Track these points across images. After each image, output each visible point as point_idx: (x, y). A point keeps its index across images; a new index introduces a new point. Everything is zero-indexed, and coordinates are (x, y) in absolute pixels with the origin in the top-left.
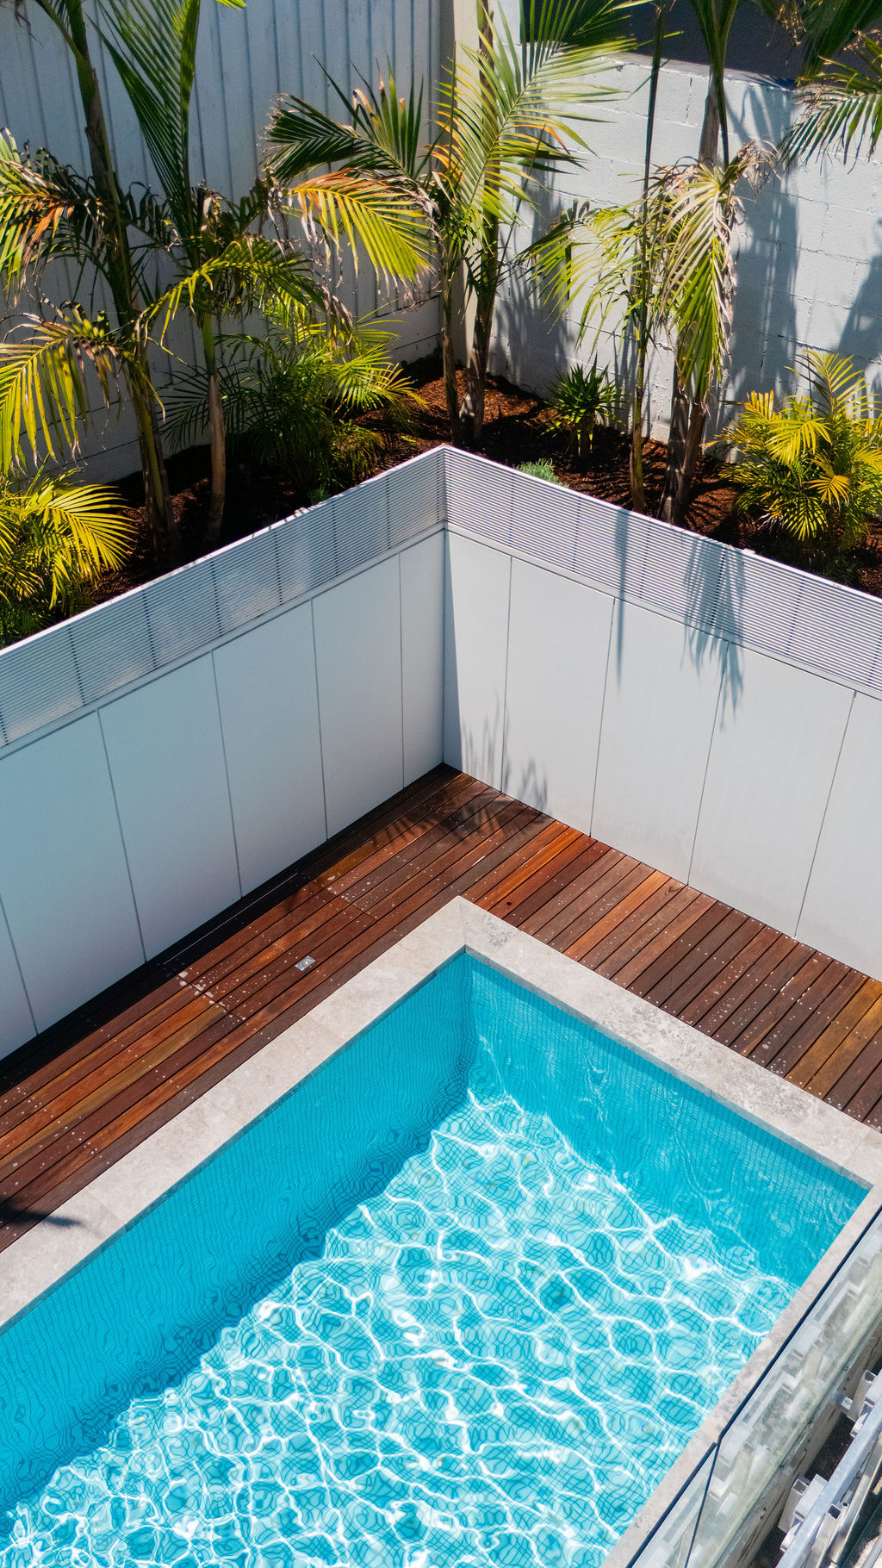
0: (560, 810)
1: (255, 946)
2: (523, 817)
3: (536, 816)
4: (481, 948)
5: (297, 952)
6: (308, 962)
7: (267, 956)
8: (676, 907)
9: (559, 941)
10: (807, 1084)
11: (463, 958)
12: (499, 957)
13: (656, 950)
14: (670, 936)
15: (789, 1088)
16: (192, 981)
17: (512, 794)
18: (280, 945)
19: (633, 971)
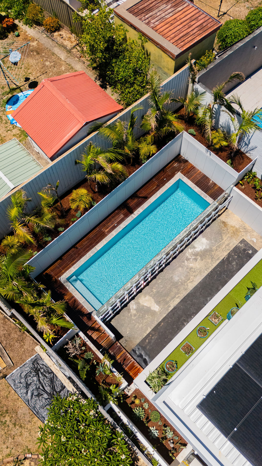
1: (160, 177)
2: (186, 161)
3: (188, 162)
4: (181, 178)
5: (164, 178)
6: (165, 179)
7: (162, 178)
8: (200, 175)
9: (189, 178)
10: (208, 195)
12: (183, 180)
13: (198, 180)
14: (199, 178)
15: (206, 195)
16: (155, 180)
17: (185, 158)
18: (163, 177)
19: (195, 182)
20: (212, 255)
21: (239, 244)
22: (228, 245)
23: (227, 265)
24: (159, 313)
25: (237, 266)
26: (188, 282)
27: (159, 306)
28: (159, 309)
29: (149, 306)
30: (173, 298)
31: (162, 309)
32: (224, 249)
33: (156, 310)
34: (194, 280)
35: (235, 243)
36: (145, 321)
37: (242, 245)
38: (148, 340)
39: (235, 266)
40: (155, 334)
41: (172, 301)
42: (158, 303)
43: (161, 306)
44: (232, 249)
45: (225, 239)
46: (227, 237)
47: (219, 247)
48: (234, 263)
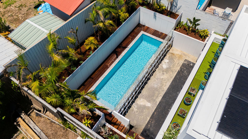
0: (146, 25)
2: (144, 26)
3: (145, 26)
4: (144, 33)
6: (135, 35)
8: (153, 30)
9: (148, 33)
11: (143, 34)
12: (145, 34)
13: (153, 33)
15: (160, 38)
16: (130, 36)
17: (143, 25)
18: (133, 34)
20: (172, 70)
21: (184, 62)
22: (178, 64)
23: (182, 73)
24: (151, 107)
25: (187, 73)
26: (163, 86)
27: (150, 103)
28: (151, 105)
29: (144, 104)
30: (157, 97)
31: (152, 104)
32: (177, 66)
33: (149, 106)
34: (166, 85)
35: (181, 62)
36: (144, 114)
37: (186, 62)
38: (150, 125)
39: (186, 73)
40: (153, 120)
41: (157, 99)
42: (149, 101)
43: (152, 103)
44: (181, 65)
45: (176, 61)
46: (176, 60)
47: (174, 65)
48: (185, 72)
